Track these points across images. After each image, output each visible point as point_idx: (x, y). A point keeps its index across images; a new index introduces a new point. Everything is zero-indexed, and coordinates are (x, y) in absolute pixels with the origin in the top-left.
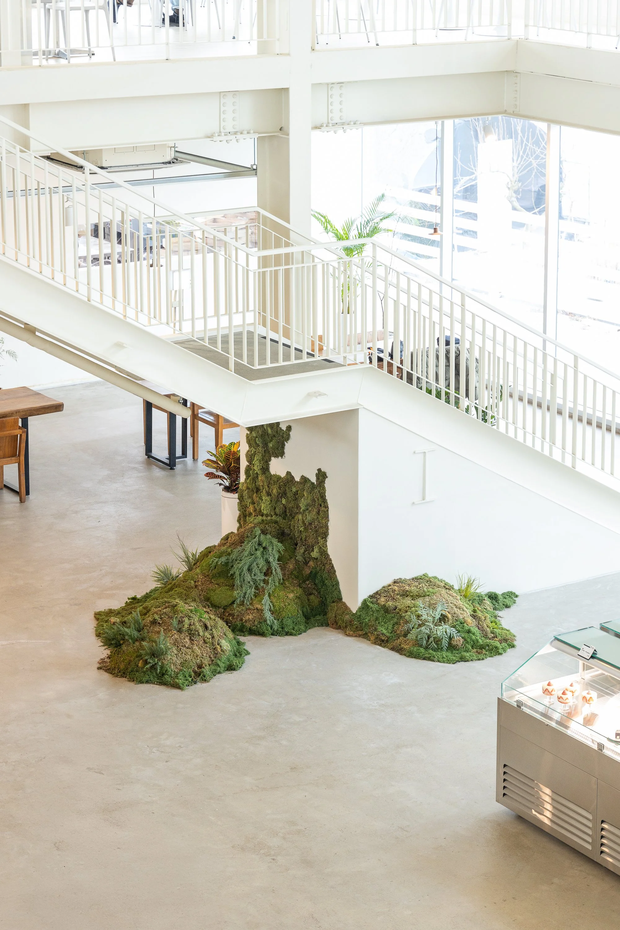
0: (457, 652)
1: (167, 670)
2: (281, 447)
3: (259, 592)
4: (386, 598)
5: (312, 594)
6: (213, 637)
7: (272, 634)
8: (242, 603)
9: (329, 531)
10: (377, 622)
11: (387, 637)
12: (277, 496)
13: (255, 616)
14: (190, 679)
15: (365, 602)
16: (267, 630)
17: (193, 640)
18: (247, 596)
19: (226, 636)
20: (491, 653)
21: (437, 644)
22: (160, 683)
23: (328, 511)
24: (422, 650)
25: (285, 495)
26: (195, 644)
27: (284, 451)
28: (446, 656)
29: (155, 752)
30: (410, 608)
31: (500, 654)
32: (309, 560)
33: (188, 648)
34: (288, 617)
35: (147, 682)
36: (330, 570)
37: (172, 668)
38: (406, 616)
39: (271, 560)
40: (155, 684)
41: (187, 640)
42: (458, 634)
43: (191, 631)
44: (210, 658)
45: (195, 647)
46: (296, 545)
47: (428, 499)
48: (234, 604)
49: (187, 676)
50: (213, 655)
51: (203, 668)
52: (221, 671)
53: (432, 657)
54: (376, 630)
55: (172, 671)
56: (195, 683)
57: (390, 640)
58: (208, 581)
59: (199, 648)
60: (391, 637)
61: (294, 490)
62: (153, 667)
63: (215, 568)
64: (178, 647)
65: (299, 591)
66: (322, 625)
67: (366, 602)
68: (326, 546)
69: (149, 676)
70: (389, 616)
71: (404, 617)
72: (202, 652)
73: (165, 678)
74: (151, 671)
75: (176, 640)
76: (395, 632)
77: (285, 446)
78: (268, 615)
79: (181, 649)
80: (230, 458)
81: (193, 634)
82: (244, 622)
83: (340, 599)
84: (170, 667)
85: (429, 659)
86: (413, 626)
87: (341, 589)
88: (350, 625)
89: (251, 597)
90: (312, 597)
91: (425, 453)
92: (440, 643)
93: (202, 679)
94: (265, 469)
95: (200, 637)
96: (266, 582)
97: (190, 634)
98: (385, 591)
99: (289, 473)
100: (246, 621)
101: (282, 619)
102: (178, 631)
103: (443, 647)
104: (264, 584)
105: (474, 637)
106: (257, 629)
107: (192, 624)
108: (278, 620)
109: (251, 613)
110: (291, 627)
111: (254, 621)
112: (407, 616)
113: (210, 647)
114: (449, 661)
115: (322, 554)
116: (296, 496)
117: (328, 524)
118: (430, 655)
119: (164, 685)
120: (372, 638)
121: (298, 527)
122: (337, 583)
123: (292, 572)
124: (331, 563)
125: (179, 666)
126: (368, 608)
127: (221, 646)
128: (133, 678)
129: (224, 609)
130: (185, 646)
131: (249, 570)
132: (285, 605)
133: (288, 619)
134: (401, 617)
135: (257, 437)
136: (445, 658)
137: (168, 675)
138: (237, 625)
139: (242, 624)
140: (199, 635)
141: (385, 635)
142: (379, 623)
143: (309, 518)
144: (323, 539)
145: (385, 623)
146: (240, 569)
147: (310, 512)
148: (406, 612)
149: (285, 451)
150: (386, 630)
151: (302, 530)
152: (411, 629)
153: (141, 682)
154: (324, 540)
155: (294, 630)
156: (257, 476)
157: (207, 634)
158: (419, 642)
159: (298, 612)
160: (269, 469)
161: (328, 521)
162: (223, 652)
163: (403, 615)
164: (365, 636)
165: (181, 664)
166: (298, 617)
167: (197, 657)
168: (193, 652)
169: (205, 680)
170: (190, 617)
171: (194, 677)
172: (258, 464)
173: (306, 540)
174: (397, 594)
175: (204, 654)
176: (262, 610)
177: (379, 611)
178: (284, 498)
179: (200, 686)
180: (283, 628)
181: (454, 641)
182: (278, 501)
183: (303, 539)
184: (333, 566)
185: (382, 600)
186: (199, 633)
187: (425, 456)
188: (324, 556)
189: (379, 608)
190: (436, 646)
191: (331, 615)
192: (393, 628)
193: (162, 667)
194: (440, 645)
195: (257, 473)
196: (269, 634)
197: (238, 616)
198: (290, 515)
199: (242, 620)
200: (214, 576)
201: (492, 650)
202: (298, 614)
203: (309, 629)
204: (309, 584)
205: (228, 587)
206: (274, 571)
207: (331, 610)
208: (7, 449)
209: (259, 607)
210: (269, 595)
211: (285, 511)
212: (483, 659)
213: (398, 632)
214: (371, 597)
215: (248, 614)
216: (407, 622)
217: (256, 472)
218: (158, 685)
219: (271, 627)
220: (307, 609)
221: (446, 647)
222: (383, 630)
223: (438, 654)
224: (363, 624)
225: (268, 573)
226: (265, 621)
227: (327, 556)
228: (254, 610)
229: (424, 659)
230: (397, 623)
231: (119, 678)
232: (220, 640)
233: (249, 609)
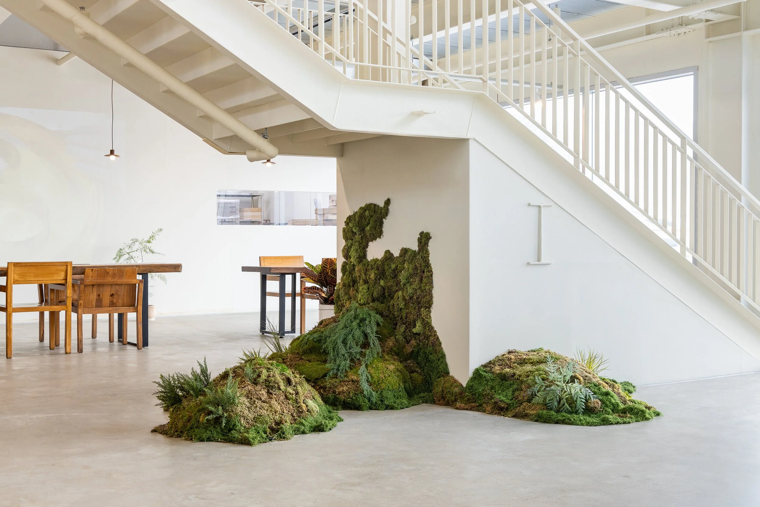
0: (595, 415)
1: (235, 424)
2: (379, 226)
3: (354, 363)
4: (501, 366)
5: (414, 372)
6: (297, 393)
7: (371, 408)
8: (336, 376)
9: (433, 299)
10: (493, 391)
11: (507, 404)
12: (375, 279)
13: (350, 387)
14: (265, 436)
15: (477, 372)
16: (364, 402)
17: (271, 394)
18: (341, 368)
19: (314, 399)
20: (637, 417)
21: (571, 407)
22: (225, 440)
23: (432, 275)
24: (553, 412)
25: (384, 275)
26: (274, 399)
27: (382, 230)
28: (584, 419)
29: (192, 498)
30: (532, 373)
31: (647, 419)
32: (410, 338)
33: (264, 402)
34: (388, 389)
35: (209, 440)
36: (435, 342)
37: (242, 422)
38: (527, 380)
39: (369, 331)
40: (219, 442)
41: (264, 392)
42: (595, 396)
43: (270, 383)
44: (293, 416)
45: (273, 402)
46: (396, 325)
47: (543, 261)
48: (326, 376)
49: (260, 432)
50: (297, 414)
51: (283, 424)
52: (306, 431)
53: (567, 420)
54: (492, 398)
55: (241, 425)
56: (271, 440)
57: (511, 407)
58: (298, 358)
59: (279, 403)
60: (512, 404)
61: (393, 266)
62: (218, 420)
63: (306, 344)
64: (251, 399)
65: (401, 366)
66: (426, 402)
67: (479, 371)
68: (430, 318)
69: (211, 432)
70: (507, 383)
71: (526, 381)
72: (283, 408)
73: (232, 433)
74: (214, 427)
75: (249, 392)
76: (516, 399)
77: (383, 223)
78: (365, 386)
79: (255, 401)
80: (327, 268)
81: (272, 387)
82: (338, 394)
83: (447, 373)
84: (239, 421)
85: (563, 422)
86: (538, 389)
87: (447, 362)
88: (461, 397)
89: (346, 370)
90: (415, 375)
91: (539, 207)
92: (574, 405)
93: (280, 436)
94: (362, 257)
95: (281, 392)
96: (363, 355)
97: (267, 386)
98: (501, 361)
99: (388, 252)
100: (339, 393)
101: (382, 392)
102: (253, 383)
103: (579, 409)
104: (360, 356)
105: (613, 401)
106: (352, 401)
107: (271, 376)
108: (377, 392)
109: (345, 385)
110: (392, 401)
111: (349, 393)
112: (530, 380)
113: (293, 405)
114: (589, 424)
115: (425, 326)
116: (395, 274)
117: (432, 291)
118: (564, 418)
119: (230, 442)
120: (489, 408)
121: (398, 305)
122: (444, 356)
123: (391, 349)
124: (435, 335)
125: (252, 421)
126: (480, 378)
127: (307, 406)
128: (191, 436)
129: (315, 383)
130: (261, 399)
131: (344, 342)
132: (385, 377)
133: (389, 391)
134: (522, 382)
135: (354, 226)
136: (583, 421)
137: (236, 430)
138: (329, 398)
139: (335, 396)
140: (280, 389)
141: (504, 402)
142: (495, 392)
143: (410, 291)
144: (426, 309)
145: (503, 391)
146: (334, 342)
147: (411, 284)
148: (528, 376)
149: (384, 229)
150: (505, 397)
151: (402, 307)
152: (536, 392)
153: (201, 440)
154: (428, 311)
155: (396, 404)
156: (354, 268)
157: (290, 390)
158: (548, 405)
159: (400, 385)
160: (366, 256)
161: (432, 287)
162: (310, 412)
163: (525, 379)
164: (479, 408)
165: (254, 419)
166: (400, 391)
167: (275, 413)
168: (271, 407)
169: (284, 438)
170: (270, 369)
171: (270, 433)
172: (355, 254)
173: (406, 317)
174: (514, 363)
175: (285, 411)
176: (358, 382)
177: (494, 380)
178: (383, 280)
179: (276, 444)
180: (382, 401)
181: (590, 403)
182: (375, 283)
183: (404, 317)
184: (438, 338)
185: (497, 369)
186: (279, 386)
187: (540, 212)
188: (427, 328)
189: (494, 376)
190: (569, 409)
191: (438, 389)
192: (513, 395)
193: (228, 422)
194: (573, 408)
195: (354, 264)
196: (366, 406)
197: (330, 388)
198: (388, 295)
199: (334, 392)
200: (305, 353)
201: (638, 414)
202: (399, 388)
203: (413, 405)
204: (410, 363)
205: (320, 362)
206: (371, 344)
207: (437, 385)
208: (126, 298)
209: (355, 378)
210: (367, 366)
211: (384, 294)
212: (629, 423)
213: (520, 398)
214: (485, 366)
215: (342, 385)
216: (529, 387)
217: (352, 263)
218: (222, 442)
219: (369, 400)
220: (409, 385)
221: (582, 410)
222: (502, 397)
223: (574, 416)
224: (475, 395)
225: (366, 345)
226: (362, 392)
227: (431, 328)
228: (349, 381)
229: (557, 422)
230: (517, 389)
231: (175, 437)
232: (306, 399)
233: (344, 381)
